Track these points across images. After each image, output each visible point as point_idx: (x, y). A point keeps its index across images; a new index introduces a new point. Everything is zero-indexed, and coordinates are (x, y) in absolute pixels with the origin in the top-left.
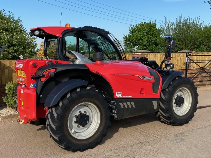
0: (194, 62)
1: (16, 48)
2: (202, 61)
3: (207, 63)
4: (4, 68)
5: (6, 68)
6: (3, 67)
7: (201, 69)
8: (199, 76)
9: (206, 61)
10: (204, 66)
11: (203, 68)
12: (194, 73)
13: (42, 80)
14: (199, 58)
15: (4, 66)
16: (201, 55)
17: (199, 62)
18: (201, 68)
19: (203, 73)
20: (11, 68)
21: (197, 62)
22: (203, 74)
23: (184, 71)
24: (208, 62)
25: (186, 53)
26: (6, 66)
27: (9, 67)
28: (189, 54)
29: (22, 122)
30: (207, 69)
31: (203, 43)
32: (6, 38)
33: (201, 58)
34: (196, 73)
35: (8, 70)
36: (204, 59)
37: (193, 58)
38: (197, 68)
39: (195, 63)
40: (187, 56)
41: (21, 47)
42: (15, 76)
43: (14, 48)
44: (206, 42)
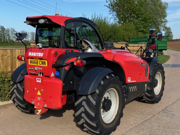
9: (135, 50)
13: (66, 69)
28: (127, 45)
29: (39, 112)
40: (126, 47)
44: (113, 36)
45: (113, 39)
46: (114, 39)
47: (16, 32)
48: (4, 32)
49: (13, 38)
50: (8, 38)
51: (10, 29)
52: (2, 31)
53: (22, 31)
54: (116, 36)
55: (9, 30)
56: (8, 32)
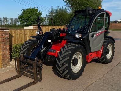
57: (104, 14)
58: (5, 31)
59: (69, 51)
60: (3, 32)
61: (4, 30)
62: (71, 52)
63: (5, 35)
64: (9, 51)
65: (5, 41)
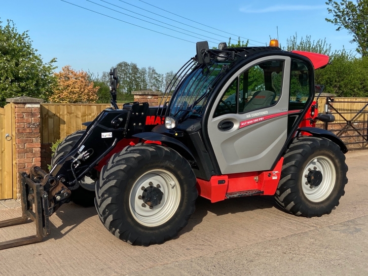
0: (338, 113)
1: (23, 84)
2: (347, 110)
3: (356, 114)
4: (47, 116)
5: (50, 117)
6: (45, 115)
7: (347, 124)
8: (343, 135)
9: (353, 110)
10: (352, 120)
11: (350, 122)
12: (336, 131)
14: (344, 105)
15: (48, 113)
16: (346, 100)
17: (344, 112)
18: (347, 121)
19: (349, 130)
20: (57, 116)
21: (342, 112)
22: (349, 132)
23: (321, 127)
24: (358, 113)
25: (326, 98)
26: (50, 114)
27: (55, 115)
28: (330, 99)
30: (355, 124)
31: (331, 82)
32: (7, 66)
33: (346, 106)
34: (340, 131)
35: (52, 120)
36: (351, 107)
37: (336, 105)
38: (341, 122)
39: (340, 114)
40: (327, 103)
41: (32, 82)
42: (63, 129)
43: (19, 85)
44: (336, 81)
45: (335, 86)
46: (339, 89)
47: (157, 74)
48: (137, 75)
49: (151, 86)
50: (142, 86)
51: (148, 70)
52: (132, 73)
53: (168, 73)
54: (342, 80)
55: (145, 70)
56: (144, 75)
57: (283, 61)
58: (28, 106)
59: (121, 162)
60: (23, 110)
61: (25, 103)
62: (125, 166)
63: (27, 116)
64: (39, 159)
65: (28, 131)
